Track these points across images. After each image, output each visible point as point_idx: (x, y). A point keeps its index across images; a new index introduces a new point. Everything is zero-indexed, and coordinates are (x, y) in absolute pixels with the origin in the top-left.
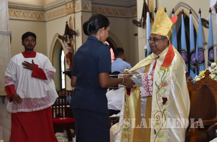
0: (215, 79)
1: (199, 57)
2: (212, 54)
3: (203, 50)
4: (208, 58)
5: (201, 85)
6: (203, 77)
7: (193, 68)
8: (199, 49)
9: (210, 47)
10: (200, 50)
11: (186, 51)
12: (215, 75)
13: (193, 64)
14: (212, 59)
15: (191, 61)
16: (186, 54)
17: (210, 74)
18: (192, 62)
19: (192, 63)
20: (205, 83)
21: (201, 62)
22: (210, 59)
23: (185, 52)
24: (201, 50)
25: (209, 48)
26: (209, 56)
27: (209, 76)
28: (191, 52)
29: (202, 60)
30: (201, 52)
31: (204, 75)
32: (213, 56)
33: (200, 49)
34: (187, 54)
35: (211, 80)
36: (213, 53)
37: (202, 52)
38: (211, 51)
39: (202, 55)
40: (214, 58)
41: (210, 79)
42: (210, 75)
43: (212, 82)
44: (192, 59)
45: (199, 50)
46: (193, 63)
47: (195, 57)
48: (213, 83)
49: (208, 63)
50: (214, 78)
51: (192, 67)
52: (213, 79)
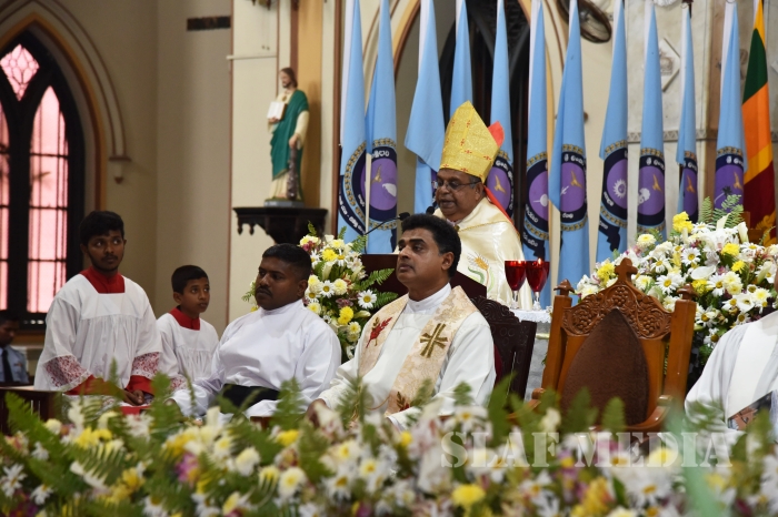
0: (650, 293)
1: (564, 191)
2: (620, 183)
3: (580, 161)
4: (604, 200)
5: (602, 312)
6: (610, 283)
7: (536, 240)
8: (567, 158)
9: (614, 150)
10: (570, 161)
11: (510, 163)
12: (649, 279)
13: (536, 220)
14: (619, 204)
15: (527, 209)
16: (510, 174)
17: (635, 273)
18: (531, 210)
19: (531, 215)
20: (616, 304)
21: (571, 216)
22: (612, 204)
23: (505, 166)
24: (573, 158)
25: (610, 152)
26: (605, 188)
27: (630, 280)
28: (529, 167)
29: (577, 206)
30: (574, 170)
31: (610, 278)
32: (624, 189)
33: (570, 154)
34: (513, 174)
35: (637, 293)
36: (624, 176)
37: (579, 169)
38: (616, 167)
39: (575, 181)
40: (625, 199)
41: (632, 291)
42: (633, 277)
43: (639, 302)
44: (533, 201)
45: (563, 161)
46: (536, 216)
47: (546, 191)
48: (642, 304)
49: (601, 219)
50: (649, 288)
51: (531, 233)
52: (644, 291)
